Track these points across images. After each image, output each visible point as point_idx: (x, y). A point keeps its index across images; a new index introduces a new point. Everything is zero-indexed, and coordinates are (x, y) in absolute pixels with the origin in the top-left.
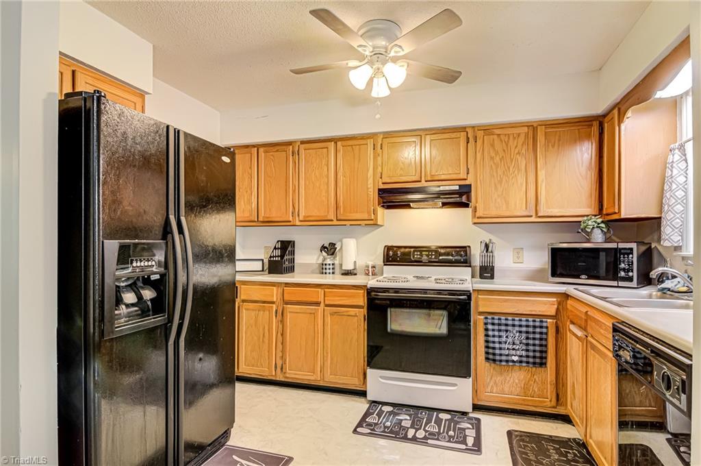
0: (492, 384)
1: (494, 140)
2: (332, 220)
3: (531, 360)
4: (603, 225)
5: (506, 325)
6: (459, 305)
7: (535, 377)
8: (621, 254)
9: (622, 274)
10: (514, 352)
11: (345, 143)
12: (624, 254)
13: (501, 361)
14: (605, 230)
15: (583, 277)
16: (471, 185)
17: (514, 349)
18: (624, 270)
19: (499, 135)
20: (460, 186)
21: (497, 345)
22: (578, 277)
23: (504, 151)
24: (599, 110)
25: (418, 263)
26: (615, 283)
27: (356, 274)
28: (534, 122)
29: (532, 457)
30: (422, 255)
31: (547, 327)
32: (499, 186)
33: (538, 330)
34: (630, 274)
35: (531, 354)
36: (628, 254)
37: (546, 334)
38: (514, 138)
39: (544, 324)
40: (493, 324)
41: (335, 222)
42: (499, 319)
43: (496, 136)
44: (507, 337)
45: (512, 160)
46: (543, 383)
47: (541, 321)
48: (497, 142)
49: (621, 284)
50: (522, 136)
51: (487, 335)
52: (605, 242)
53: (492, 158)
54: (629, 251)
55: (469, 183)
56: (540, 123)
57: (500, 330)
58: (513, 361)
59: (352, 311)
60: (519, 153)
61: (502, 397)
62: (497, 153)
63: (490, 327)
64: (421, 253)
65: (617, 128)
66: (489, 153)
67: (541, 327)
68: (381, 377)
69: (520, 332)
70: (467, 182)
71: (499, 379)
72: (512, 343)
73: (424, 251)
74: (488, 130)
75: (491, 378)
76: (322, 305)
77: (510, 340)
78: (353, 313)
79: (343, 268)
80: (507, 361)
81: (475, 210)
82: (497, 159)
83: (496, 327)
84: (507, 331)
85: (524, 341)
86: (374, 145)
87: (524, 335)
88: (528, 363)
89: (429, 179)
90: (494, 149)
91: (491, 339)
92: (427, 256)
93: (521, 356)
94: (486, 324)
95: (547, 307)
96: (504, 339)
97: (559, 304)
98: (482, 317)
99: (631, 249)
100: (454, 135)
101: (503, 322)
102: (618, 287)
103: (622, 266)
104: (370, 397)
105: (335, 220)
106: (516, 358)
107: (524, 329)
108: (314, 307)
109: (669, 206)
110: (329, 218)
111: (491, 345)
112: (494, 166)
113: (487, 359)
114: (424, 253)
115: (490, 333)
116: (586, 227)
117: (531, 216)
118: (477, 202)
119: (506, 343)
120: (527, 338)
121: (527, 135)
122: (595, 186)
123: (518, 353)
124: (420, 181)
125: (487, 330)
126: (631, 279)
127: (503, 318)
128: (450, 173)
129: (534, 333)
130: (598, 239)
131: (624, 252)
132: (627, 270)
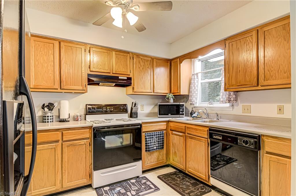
0: (148, 160)
1: (140, 60)
2: (57, 89)
3: (160, 147)
4: (173, 97)
5: (152, 135)
6: (137, 130)
7: (161, 153)
8: (180, 106)
9: (181, 113)
10: (154, 146)
11: (66, 44)
12: (182, 106)
13: (151, 150)
14: (174, 98)
15: (169, 114)
16: (131, 78)
17: (155, 144)
18: (181, 111)
19: (142, 59)
20: (127, 78)
21: (150, 144)
22: (168, 115)
23: (143, 66)
24: (171, 58)
25: (106, 112)
26: (179, 116)
27: (69, 121)
28: (153, 57)
29: (174, 183)
30: (107, 109)
31: (164, 134)
32: (142, 79)
33: (161, 135)
34: (183, 113)
35: (160, 145)
36: (183, 106)
37: (164, 136)
38: (147, 61)
39: (163, 133)
40: (148, 136)
41: (59, 90)
42: (150, 133)
43: (140, 59)
44: (152, 140)
45: (146, 70)
46: (163, 155)
47: (162, 132)
48: (141, 61)
49: (181, 116)
50: (149, 61)
51: (146, 141)
52: (174, 102)
53: (139, 68)
54: (182, 105)
55: (131, 77)
56: (155, 58)
57: (150, 138)
58: (155, 149)
59: (83, 142)
60: (148, 67)
61: (151, 165)
62: (141, 66)
63: (147, 137)
64: (106, 108)
65: (179, 65)
66: (138, 65)
67: (162, 134)
68: (101, 174)
69: (156, 137)
70: (130, 76)
71: (150, 158)
72: (154, 143)
73: (108, 107)
74: (138, 55)
75: (147, 158)
76: (61, 142)
77: (153, 141)
78: (83, 143)
79: (60, 118)
80: (153, 150)
81: (133, 88)
82: (141, 68)
83: (149, 137)
84: (152, 138)
85: (158, 141)
86: (85, 49)
87: (158, 138)
88: (159, 148)
89: (115, 72)
90: (140, 64)
91: (148, 142)
92: (109, 109)
93: (157, 147)
94: (146, 136)
95: (163, 126)
96: (151, 141)
97: (167, 125)
98: (144, 134)
99: (183, 105)
100: (125, 54)
101: (151, 134)
102: (180, 117)
103: (181, 110)
104: (95, 186)
105: (59, 89)
106: (155, 148)
107: (158, 136)
108: (55, 144)
109: (194, 91)
110: (55, 88)
111: (148, 145)
112: (140, 71)
113: (146, 151)
114: (108, 108)
115: (147, 140)
116: (168, 97)
117: (152, 92)
118: (134, 85)
119: (152, 142)
120: (159, 139)
121: (150, 61)
122: (169, 84)
123: (156, 145)
124: (110, 73)
125: (146, 139)
126: (183, 114)
127: (151, 133)
128: (124, 71)
129: (160, 137)
130: (171, 102)
131: (181, 105)
132: (182, 112)
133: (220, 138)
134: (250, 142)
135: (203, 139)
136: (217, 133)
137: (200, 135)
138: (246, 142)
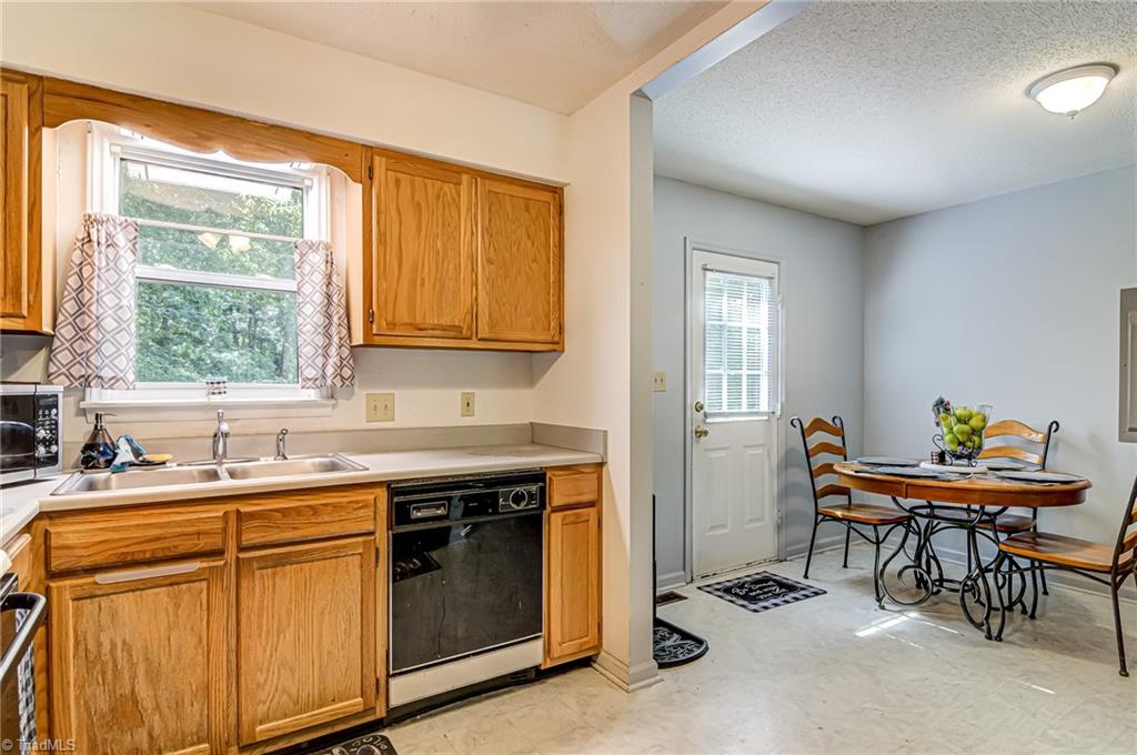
8: (39, 407)
9: (41, 450)
18: (44, 442)
26: (29, 474)
34: (54, 447)
36: (50, 408)
49: (40, 472)
54: (50, 403)
99: (55, 397)
103: (42, 434)
126: (54, 461)
131: (42, 402)
132: (47, 443)
133: (439, 512)
134: (529, 493)
135: (358, 542)
136: (424, 496)
137: (336, 529)
138: (518, 498)
